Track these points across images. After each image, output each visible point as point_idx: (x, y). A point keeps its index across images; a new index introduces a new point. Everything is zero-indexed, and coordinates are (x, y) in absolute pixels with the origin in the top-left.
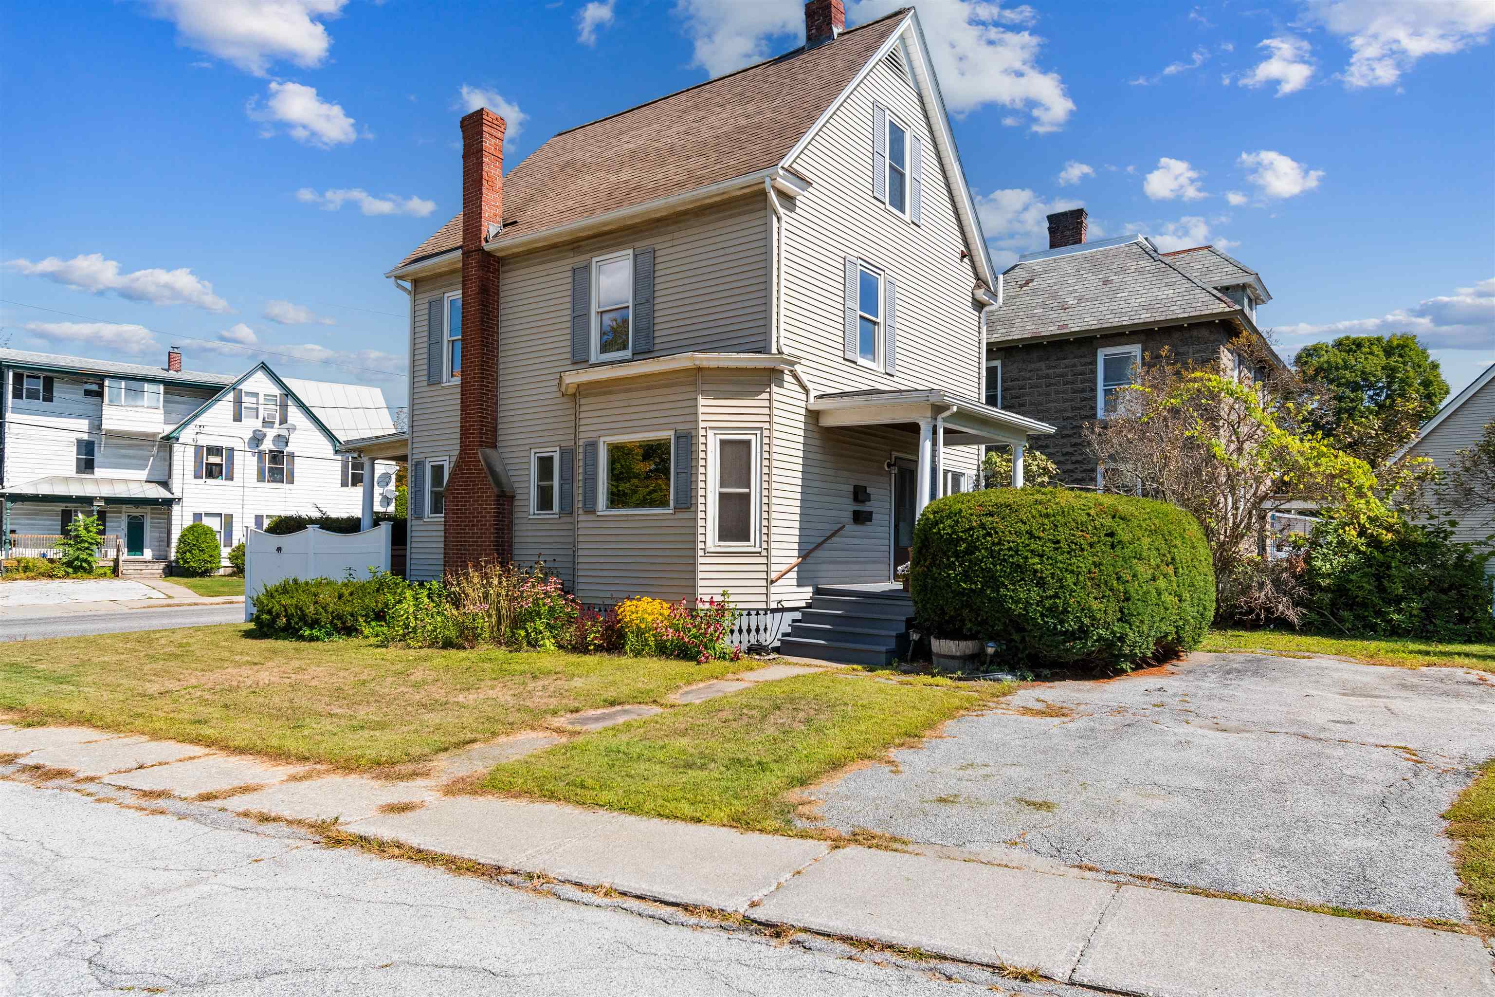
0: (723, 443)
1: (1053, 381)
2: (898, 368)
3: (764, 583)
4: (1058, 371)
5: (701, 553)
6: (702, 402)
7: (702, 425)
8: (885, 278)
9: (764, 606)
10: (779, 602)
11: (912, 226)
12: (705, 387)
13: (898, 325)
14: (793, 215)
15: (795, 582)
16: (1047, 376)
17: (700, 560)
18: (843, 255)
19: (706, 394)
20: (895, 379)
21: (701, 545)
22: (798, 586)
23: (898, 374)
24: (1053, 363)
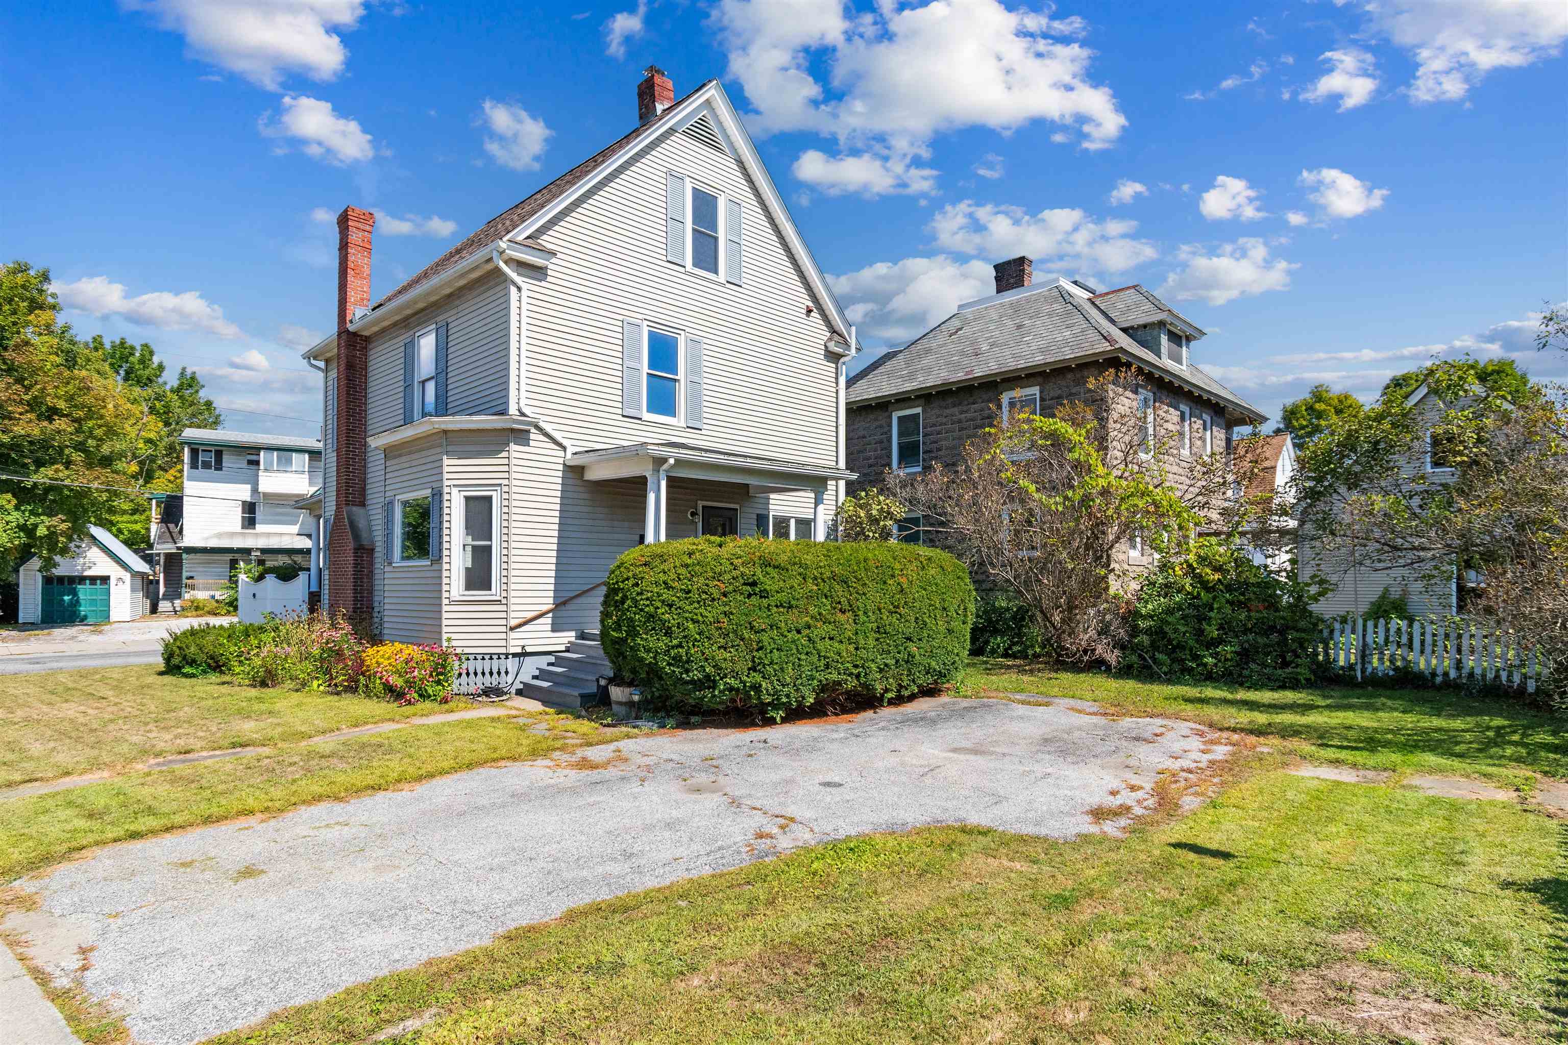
0: (467, 499)
1: (965, 425)
2: (705, 421)
3: (504, 629)
4: (968, 415)
5: (445, 601)
6: (446, 461)
7: (446, 483)
8: (686, 337)
9: (503, 650)
10: (523, 647)
11: (728, 285)
12: (450, 448)
13: (706, 381)
14: (543, 284)
15: (549, 627)
16: (960, 421)
17: (445, 608)
18: (621, 318)
19: (450, 454)
20: (703, 432)
21: (445, 595)
22: (553, 631)
23: (705, 427)
24: (965, 408)
